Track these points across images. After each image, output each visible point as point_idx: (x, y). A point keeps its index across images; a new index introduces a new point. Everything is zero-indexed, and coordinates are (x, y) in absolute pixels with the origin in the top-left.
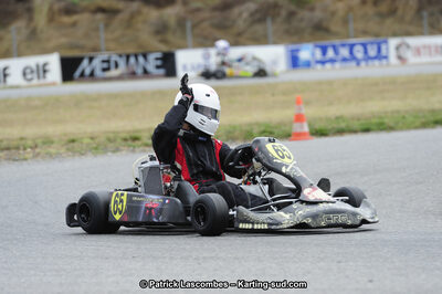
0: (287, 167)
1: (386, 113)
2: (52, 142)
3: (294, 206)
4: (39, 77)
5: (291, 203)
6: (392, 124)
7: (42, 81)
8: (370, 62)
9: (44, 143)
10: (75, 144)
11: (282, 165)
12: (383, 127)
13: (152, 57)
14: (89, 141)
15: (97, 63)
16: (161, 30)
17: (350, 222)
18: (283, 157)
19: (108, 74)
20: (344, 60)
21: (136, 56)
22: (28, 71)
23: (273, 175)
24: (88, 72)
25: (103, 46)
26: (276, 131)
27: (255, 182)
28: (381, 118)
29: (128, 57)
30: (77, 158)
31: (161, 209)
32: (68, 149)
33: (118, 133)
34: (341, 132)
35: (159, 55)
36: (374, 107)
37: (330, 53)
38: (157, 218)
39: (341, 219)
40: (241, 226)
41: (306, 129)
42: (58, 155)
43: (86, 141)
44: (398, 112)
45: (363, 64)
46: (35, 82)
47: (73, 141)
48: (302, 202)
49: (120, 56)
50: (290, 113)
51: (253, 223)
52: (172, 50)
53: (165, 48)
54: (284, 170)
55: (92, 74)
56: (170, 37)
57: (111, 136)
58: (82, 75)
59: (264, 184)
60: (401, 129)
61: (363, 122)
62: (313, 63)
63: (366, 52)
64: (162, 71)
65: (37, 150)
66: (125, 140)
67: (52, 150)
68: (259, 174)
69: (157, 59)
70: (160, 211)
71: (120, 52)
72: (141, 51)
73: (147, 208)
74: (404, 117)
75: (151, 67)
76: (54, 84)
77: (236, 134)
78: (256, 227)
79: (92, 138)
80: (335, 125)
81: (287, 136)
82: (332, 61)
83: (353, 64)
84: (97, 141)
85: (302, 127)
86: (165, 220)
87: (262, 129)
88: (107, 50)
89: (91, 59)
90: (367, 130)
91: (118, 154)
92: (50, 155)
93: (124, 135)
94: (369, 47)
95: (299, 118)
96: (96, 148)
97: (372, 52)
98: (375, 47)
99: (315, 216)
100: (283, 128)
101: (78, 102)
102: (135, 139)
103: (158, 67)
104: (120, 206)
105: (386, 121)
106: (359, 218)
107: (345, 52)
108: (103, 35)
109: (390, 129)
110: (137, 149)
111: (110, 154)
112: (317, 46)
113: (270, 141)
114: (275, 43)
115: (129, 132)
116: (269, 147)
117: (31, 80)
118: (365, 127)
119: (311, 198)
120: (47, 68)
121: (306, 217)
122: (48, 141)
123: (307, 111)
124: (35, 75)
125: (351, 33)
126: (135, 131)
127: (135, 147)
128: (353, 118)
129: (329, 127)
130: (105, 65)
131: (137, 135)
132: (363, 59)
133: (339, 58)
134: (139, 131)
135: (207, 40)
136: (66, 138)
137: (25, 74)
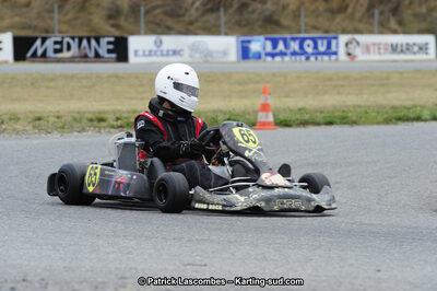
0: (250, 151)
1: (347, 106)
2: (19, 119)
3: (250, 189)
5: (248, 186)
6: (355, 118)
8: (319, 58)
9: (10, 119)
10: (42, 122)
11: (246, 149)
12: (345, 120)
13: (104, 41)
14: (56, 120)
15: (49, 44)
16: (114, 15)
17: (303, 208)
18: (248, 142)
19: (59, 55)
20: (294, 53)
21: (89, 39)
24: (40, 52)
25: (56, 29)
27: (223, 164)
28: (344, 111)
29: (81, 40)
30: (43, 136)
32: (34, 127)
33: (84, 113)
34: (304, 123)
35: (112, 39)
36: (330, 101)
37: (281, 46)
38: (125, 193)
39: (295, 204)
40: (197, 205)
41: (271, 119)
42: (24, 132)
43: (52, 119)
44: (360, 106)
47: (39, 119)
48: (259, 186)
49: (73, 38)
51: (208, 204)
52: (125, 35)
53: (117, 34)
54: (247, 154)
55: (44, 55)
56: (122, 22)
57: (76, 115)
58: (34, 55)
60: (364, 124)
61: (325, 115)
62: (263, 56)
63: (316, 47)
64: (114, 55)
65: (4, 126)
66: (91, 120)
67: (19, 127)
69: (109, 43)
72: (93, 34)
74: (367, 113)
75: (103, 52)
76: (6, 62)
79: (58, 117)
80: (298, 116)
81: (252, 125)
82: (283, 54)
83: (303, 58)
84: (63, 120)
85: (267, 117)
87: (227, 116)
88: (60, 32)
89: (44, 40)
90: (330, 123)
91: (84, 133)
92: (17, 132)
93: (90, 116)
94: (319, 42)
95: (265, 108)
96: (63, 128)
97: (322, 48)
98: (325, 42)
100: (248, 117)
101: (34, 82)
102: (101, 120)
103: (109, 51)
105: (350, 115)
106: (314, 204)
107: (295, 46)
108: (56, 16)
109: (354, 123)
110: (102, 131)
112: (266, 39)
113: (238, 126)
114: (226, 34)
115: (94, 113)
116: (236, 131)
118: (329, 120)
119: (268, 183)
121: (259, 200)
122: (14, 118)
123: (271, 101)
125: (303, 28)
126: (100, 113)
127: (100, 128)
128: (316, 111)
129: (293, 118)
130: (58, 47)
131: (102, 115)
132: (313, 54)
133: (288, 52)
134: (104, 113)
135: (159, 28)
136: (31, 116)
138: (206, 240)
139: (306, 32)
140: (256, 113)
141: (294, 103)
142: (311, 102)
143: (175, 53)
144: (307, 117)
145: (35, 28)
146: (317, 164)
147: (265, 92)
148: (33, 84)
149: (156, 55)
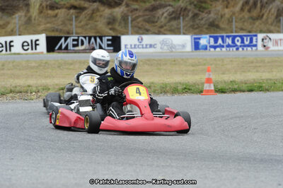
1: (263, 80)
4: (32, 49)
6: (267, 87)
7: (34, 51)
8: (245, 48)
12: (261, 89)
13: (105, 39)
15: (70, 41)
16: (111, 22)
19: (76, 48)
20: (229, 46)
21: (95, 38)
22: (25, 44)
24: (64, 46)
25: (74, 32)
28: (260, 83)
29: (90, 38)
34: (234, 91)
35: (110, 38)
37: (220, 41)
41: (212, 88)
47: (62, 89)
49: (85, 37)
52: (119, 35)
53: (114, 34)
55: (66, 48)
56: (117, 26)
58: (60, 48)
61: (249, 85)
62: (208, 48)
63: (243, 42)
64: (112, 48)
69: (108, 40)
72: (98, 35)
76: (42, 53)
77: (167, 89)
80: (230, 86)
81: (200, 92)
82: (221, 46)
83: (234, 49)
85: (210, 87)
87: (184, 86)
88: (76, 33)
89: (66, 39)
90: (251, 91)
94: (245, 38)
95: (209, 81)
97: (247, 43)
98: (249, 38)
100: (197, 86)
103: (108, 45)
105: (263, 85)
107: (229, 41)
108: (74, 23)
109: (266, 90)
112: (210, 37)
114: (184, 34)
117: (28, 49)
118: (250, 88)
120: (37, 42)
124: (30, 47)
125: (234, 29)
128: (242, 82)
129: (227, 87)
130: (75, 43)
132: (241, 46)
133: (225, 45)
135: (141, 30)
136: (58, 87)
137: (23, 46)
139: (236, 32)
140: (203, 84)
141: (227, 77)
142: (238, 77)
143: (151, 46)
144: (236, 86)
145: (61, 31)
146: (242, 117)
147: (209, 70)
148: (59, 67)
149: (138, 47)
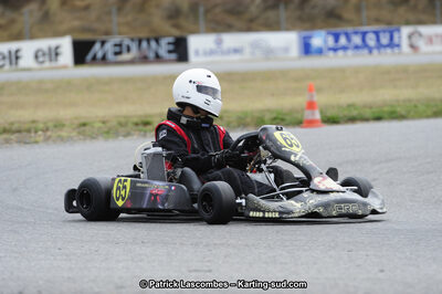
0: (296, 155)
1: (398, 101)
2: (63, 125)
3: (305, 195)
4: (51, 60)
6: (403, 113)
7: (54, 64)
8: (382, 50)
9: (55, 126)
10: (87, 128)
11: (291, 153)
12: (395, 116)
13: (164, 42)
14: (100, 125)
15: (109, 47)
16: (174, 15)
17: (360, 213)
18: (291, 146)
19: (120, 58)
20: (357, 47)
21: (148, 41)
22: (40, 54)
23: (280, 163)
24: (100, 55)
25: (116, 30)
26: (288, 118)
27: (261, 171)
28: (392, 106)
29: (140, 41)
30: (88, 142)
31: (167, 195)
32: (79, 133)
33: (130, 117)
34: (352, 120)
35: (171, 40)
36: (386, 95)
37: (343, 40)
38: (163, 205)
39: (352, 209)
40: (251, 214)
41: (318, 116)
42: (70, 139)
43: (98, 125)
44: (410, 101)
45: (375, 52)
46: (47, 64)
47: (84, 125)
48: (313, 191)
49: (132, 40)
50: (301, 101)
51: (264, 212)
52: (184, 35)
53: (177, 33)
54: (293, 158)
55: (104, 58)
56: (183, 22)
57: (123, 120)
58: (94, 58)
59: (270, 172)
60: (413, 118)
61: (374, 110)
62: (325, 50)
63: (378, 40)
64: (173, 56)
65: (49, 133)
66: (137, 124)
67: (64, 134)
68: (265, 162)
69: (169, 43)
70: (166, 198)
71: (133, 35)
72: (154, 35)
73: (152, 194)
74: (416, 106)
75: (163, 51)
76: (65, 67)
77: (248, 120)
78: (267, 215)
79: (104, 122)
80: (346, 113)
81: (299, 123)
82: (345, 48)
83: (366, 51)
84: (108, 125)
86: (171, 207)
87: (274, 115)
88: (120, 34)
89: (103, 43)
90: (378, 119)
91: (130, 138)
92: (61, 139)
93: (135, 120)
94: (381, 35)
95: (311, 105)
96: (108, 132)
97: (385, 40)
98: (388, 35)
99: (326, 205)
100: (295, 115)
101: (90, 85)
102: (146, 124)
103: (170, 52)
104: (123, 193)
105: (398, 109)
106: (370, 208)
107: (357, 40)
108: (115, 19)
109: (402, 117)
110: (148, 135)
111: (121, 138)
112: (328, 33)
113: (277, 129)
114: (287, 29)
115: (140, 116)
116: (277, 135)
117: (42, 62)
118: (376, 115)
119: (322, 188)
120: (59, 51)
121: (317, 206)
122: (59, 125)
123: (319, 99)
124: (47, 58)
125: (365, 20)
126: (146, 116)
127: (145, 132)
128: (365, 106)
130: (117, 49)
131: (149, 119)
132: (375, 47)
133: (351, 45)
134: (150, 116)
135: (219, 26)
136: (76, 122)
137: (36, 57)
138: (222, 244)
139: (368, 24)
143: (236, 51)
147: (310, 89)
149: (216, 53)
